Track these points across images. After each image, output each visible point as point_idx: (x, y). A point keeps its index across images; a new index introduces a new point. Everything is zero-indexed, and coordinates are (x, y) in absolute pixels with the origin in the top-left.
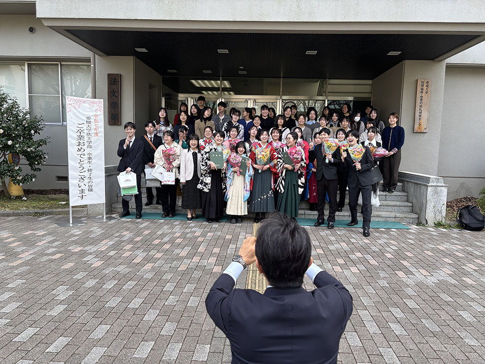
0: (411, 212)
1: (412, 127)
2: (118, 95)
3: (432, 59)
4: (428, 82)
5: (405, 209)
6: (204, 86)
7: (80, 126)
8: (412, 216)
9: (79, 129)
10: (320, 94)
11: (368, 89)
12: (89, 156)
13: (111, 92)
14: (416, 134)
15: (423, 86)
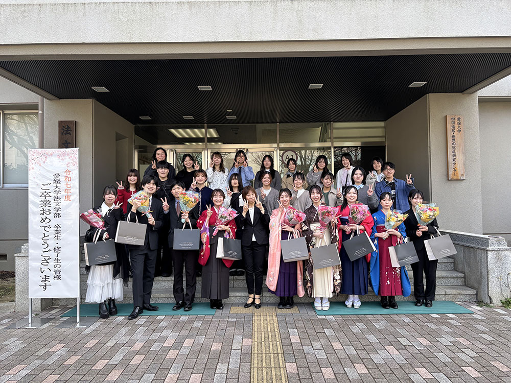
0: (463, 285)
1: (445, 173)
3: (462, 91)
4: (459, 119)
5: (455, 282)
6: (187, 137)
7: (45, 187)
8: (468, 292)
9: (44, 191)
10: (322, 140)
11: (380, 132)
12: (56, 229)
13: (63, 144)
14: (452, 182)
15: (453, 123)
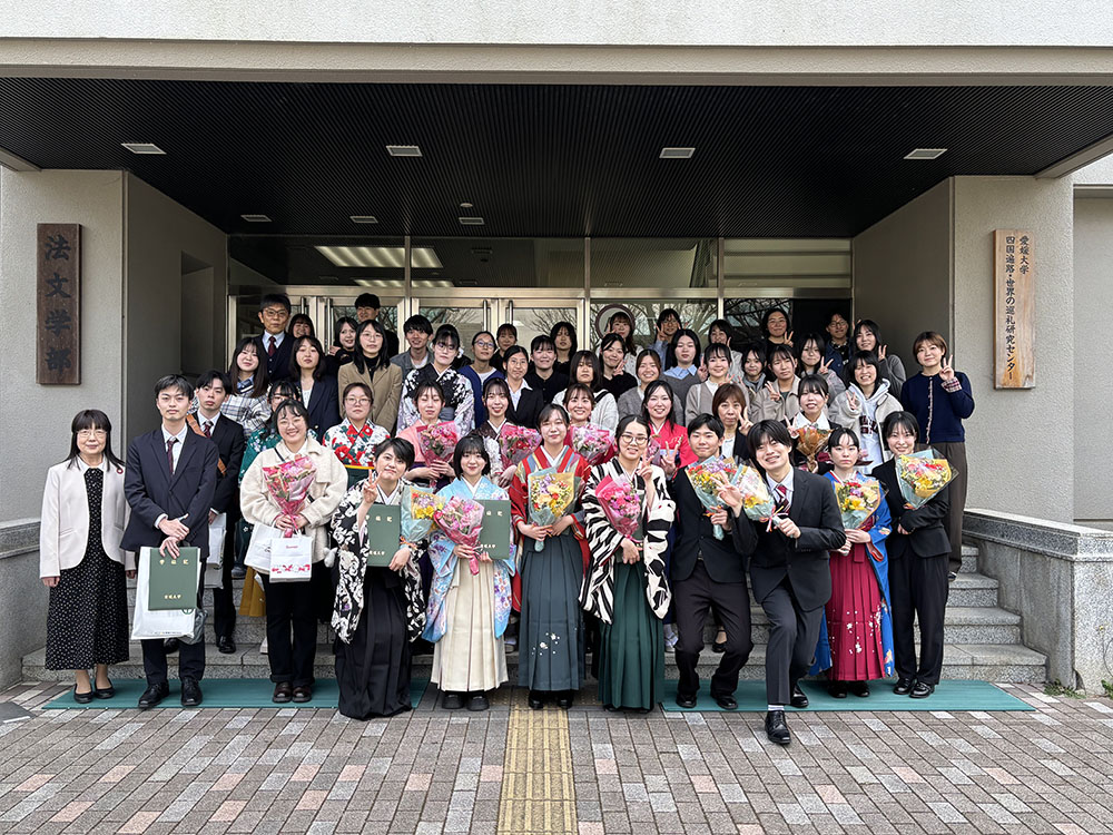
0: (1017, 644)
1: (988, 372)
2: (73, 289)
3: (1034, 171)
4: (1025, 239)
5: (998, 634)
6: (362, 265)
10: (698, 281)
11: (839, 265)
13: (48, 282)
14: (1004, 393)
15: (1011, 249)
